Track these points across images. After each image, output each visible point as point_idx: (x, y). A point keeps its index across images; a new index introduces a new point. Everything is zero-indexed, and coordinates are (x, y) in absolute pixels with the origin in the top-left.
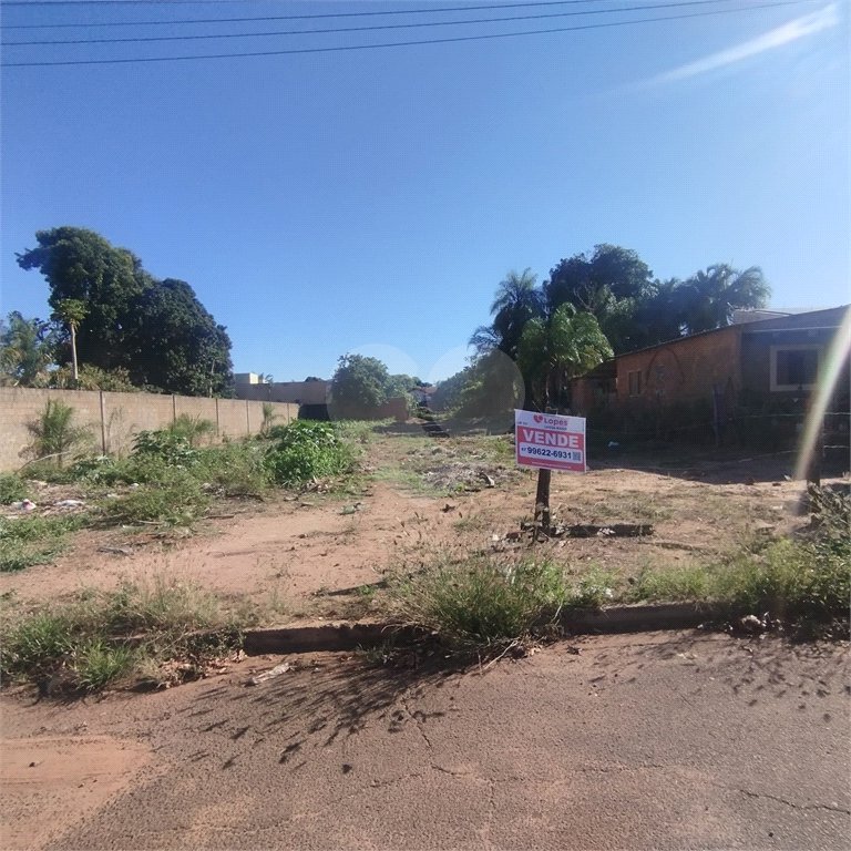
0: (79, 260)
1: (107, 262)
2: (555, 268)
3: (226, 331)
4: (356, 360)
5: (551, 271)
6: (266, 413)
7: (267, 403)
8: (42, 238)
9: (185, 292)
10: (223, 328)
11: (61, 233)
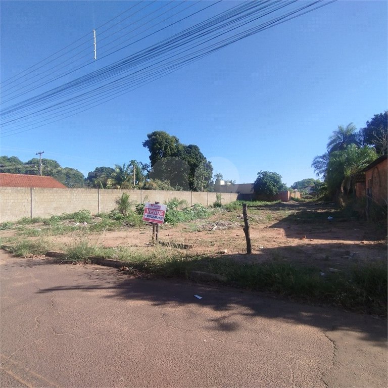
0: (157, 143)
1: (166, 142)
2: (370, 120)
3: (211, 164)
4: (265, 174)
5: (368, 122)
6: (218, 197)
7: (218, 193)
8: (149, 136)
9: (195, 149)
10: (210, 163)
11: (154, 134)
